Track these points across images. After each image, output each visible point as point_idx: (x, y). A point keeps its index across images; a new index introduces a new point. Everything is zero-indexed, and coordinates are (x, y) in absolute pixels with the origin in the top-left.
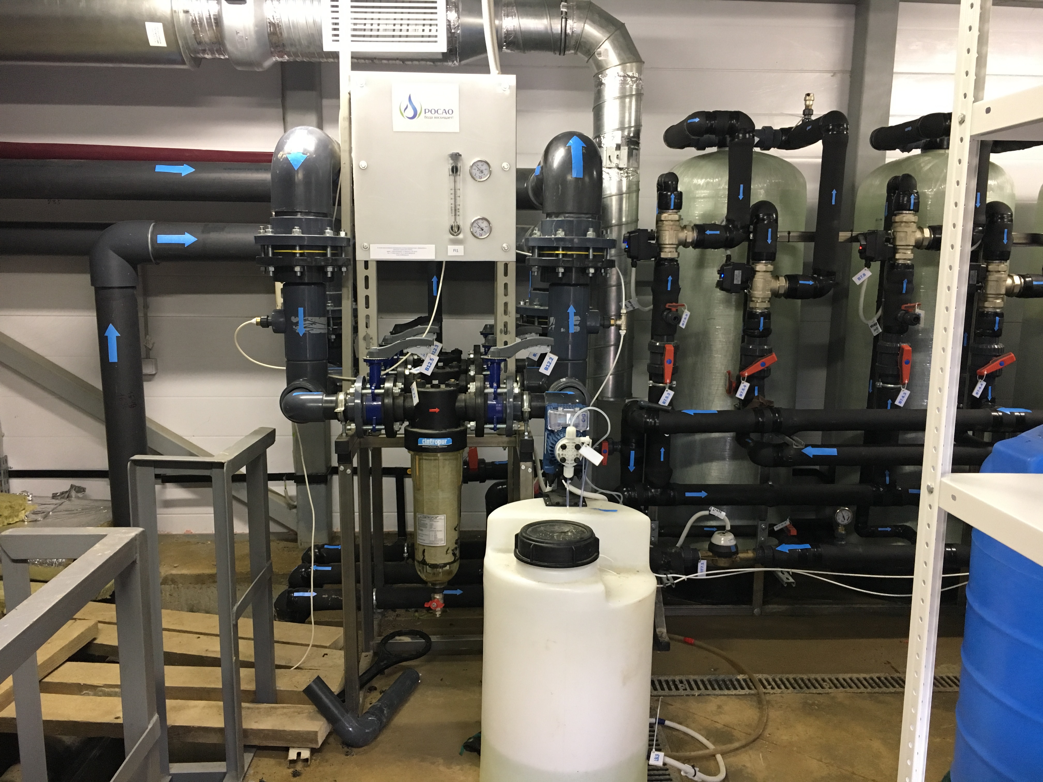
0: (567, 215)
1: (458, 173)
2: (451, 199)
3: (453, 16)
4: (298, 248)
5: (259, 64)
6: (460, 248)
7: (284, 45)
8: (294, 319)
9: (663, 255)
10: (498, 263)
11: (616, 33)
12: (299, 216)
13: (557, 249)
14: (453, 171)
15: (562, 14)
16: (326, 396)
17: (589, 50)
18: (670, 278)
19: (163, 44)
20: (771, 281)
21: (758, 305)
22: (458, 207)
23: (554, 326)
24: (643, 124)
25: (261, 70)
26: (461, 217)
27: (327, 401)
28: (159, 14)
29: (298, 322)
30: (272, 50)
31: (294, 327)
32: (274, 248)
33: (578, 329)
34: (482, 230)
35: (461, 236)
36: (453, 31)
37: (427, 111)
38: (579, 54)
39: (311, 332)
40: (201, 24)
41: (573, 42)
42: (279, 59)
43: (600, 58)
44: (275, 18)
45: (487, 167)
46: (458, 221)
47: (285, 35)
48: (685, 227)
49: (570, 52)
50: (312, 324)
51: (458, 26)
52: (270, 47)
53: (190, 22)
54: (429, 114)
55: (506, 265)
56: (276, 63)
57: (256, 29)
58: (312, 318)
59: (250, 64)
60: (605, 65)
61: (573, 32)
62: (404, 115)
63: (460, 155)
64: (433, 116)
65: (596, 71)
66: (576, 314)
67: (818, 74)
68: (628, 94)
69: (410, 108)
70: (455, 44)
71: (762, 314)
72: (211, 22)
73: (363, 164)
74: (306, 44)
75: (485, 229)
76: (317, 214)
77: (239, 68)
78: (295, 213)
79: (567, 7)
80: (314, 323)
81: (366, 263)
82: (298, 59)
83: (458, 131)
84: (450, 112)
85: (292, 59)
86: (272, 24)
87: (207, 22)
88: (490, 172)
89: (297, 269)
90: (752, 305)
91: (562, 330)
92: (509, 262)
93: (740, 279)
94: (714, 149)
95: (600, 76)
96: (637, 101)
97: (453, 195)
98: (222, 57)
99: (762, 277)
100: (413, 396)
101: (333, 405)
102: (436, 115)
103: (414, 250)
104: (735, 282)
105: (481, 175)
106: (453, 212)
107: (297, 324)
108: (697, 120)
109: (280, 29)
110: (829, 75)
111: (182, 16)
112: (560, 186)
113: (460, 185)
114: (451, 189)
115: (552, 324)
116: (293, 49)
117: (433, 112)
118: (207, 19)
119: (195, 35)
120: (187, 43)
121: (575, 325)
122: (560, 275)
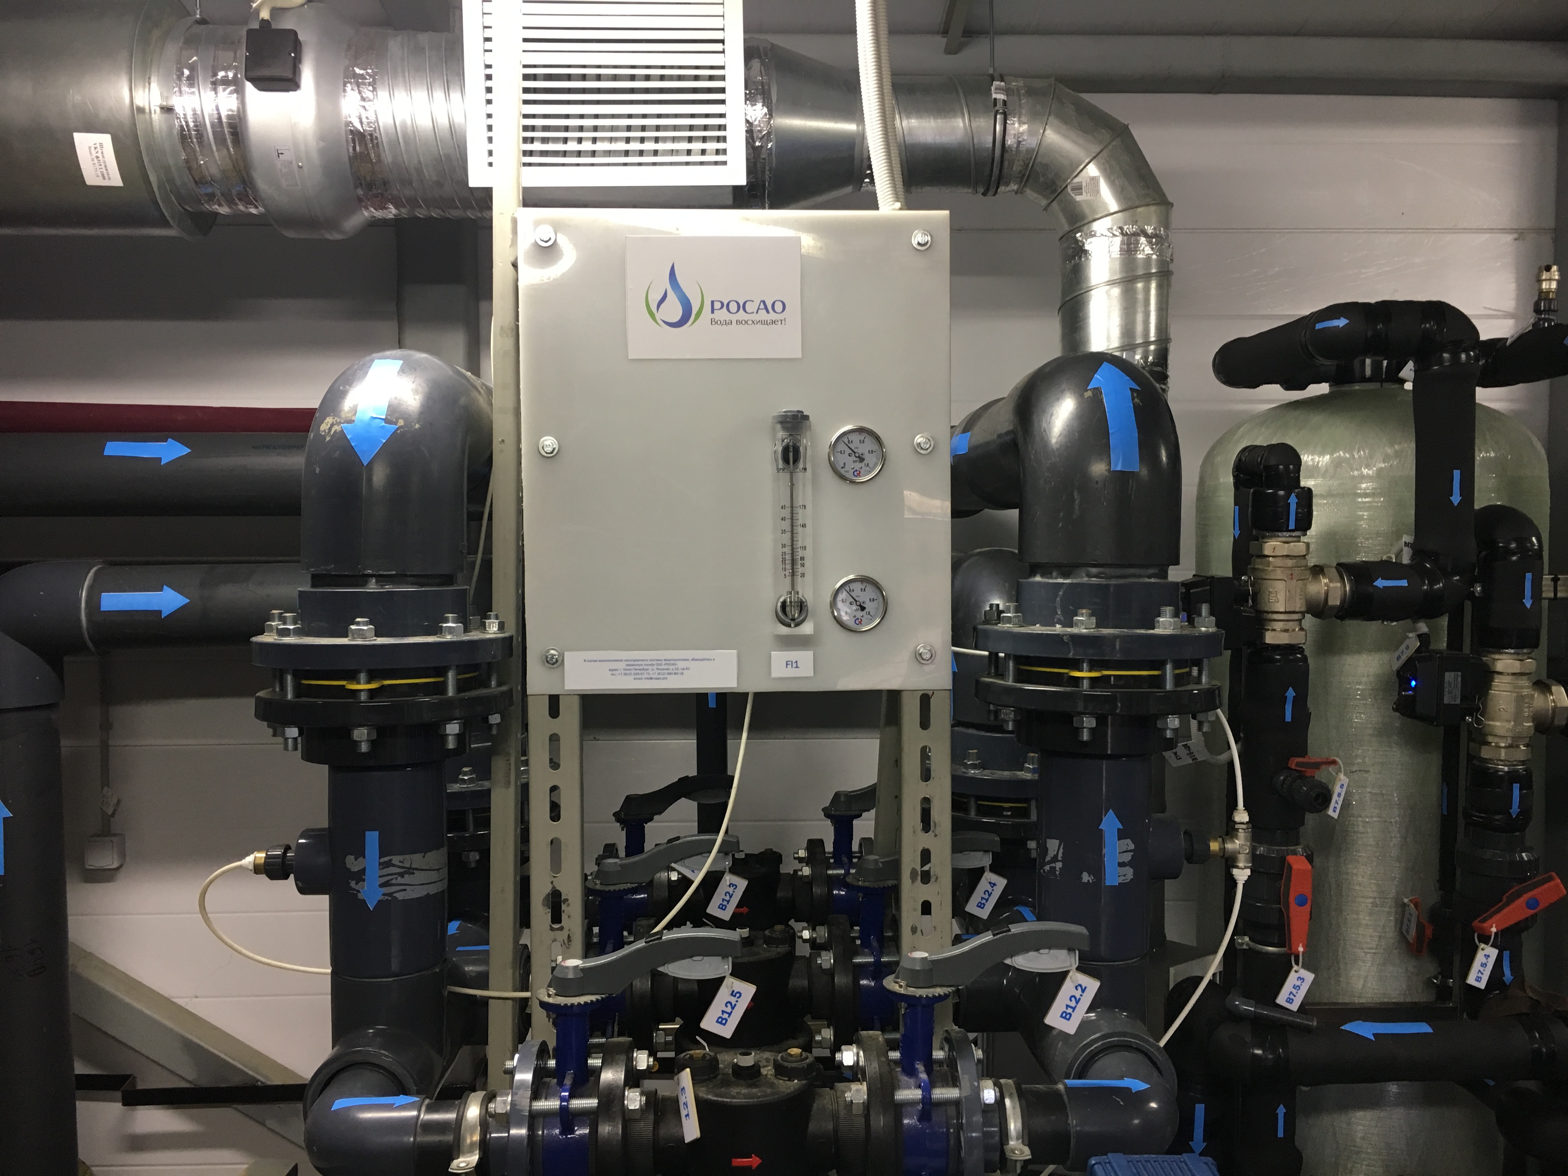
0: (1094, 570)
1: (801, 465)
2: (784, 532)
3: (758, 112)
4: (363, 676)
5: (332, 224)
6: (805, 657)
7: (385, 183)
8: (353, 864)
9: (1270, 638)
10: (904, 695)
11: (1114, 143)
12: (372, 587)
13: (1076, 665)
14: (786, 460)
15: (995, 105)
16: (430, 1109)
17: (1054, 183)
18: (1291, 693)
19: (116, 180)
20: (1533, 696)
21: (1503, 754)
22: (800, 553)
23: (1059, 865)
24: (1172, 336)
25: (337, 236)
26: (809, 578)
27: (429, 1127)
28: (103, 115)
29: (363, 871)
30: (360, 192)
31: (353, 884)
32: (298, 675)
33: (1129, 873)
34: (863, 608)
35: (807, 628)
36: (758, 144)
37: (717, 305)
38: (1028, 192)
39: (400, 896)
40: (200, 135)
41: (1017, 167)
42: (379, 214)
43: (1078, 198)
44: (364, 120)
45: (875, 447)
46: (799, 588)
47: (388, 157)
48: (1318, 571)
49: (1008, 189)
50: (402, 875)
51: (769, 133)
52: (356, 187)
53: (175, 132)
54: (721, 315)
55: (925, 699)
56: (374, 224)
57: (322, 144)
58: (400, 858)
59: (310, 222)
60: (1087, 211)
61: (1019, 143)
62: (658, 316)
63: (806, 418)
64: (734, 318)
65: (1067, 228)
66: (1122, 835)
67: (1487, 236)
68: (1140, 272)
69: (673, 301)
70: (763, 172)
71: (1512, 777)
72: (223, 132)
73: (549, 442)
74: (435, 178)
75: (869, 606)
76: (420, 579)
77: (290, 234)
78: (363, 580)
79: (1007, 91)
80: (410, 871)
81: (554, 702)
82: (420, 213)
83: (799, 355)
84: (779, 307)
85: (404, 212)
86: (358, 136)
87: (214, 133)
88: (884, 458)
89: (361, 734)
90: (1485, 753)
91: (1086, 877)
92: (933, 691)
93: (1458, 692)
94: (1323, 388)
95: (1078, 235)
96: (1160, 287)
97: (788, 522)
98: (253, 211)
99: (1508, 687)
100: (683, 1113)
101: (450, 1138)
102: (741, 315)
103: (681, 665)
104: (1447, 700)
105: (858, 466)
106: (788, 567)
107: (360, 876)
108: (1342, 322)
109: (376, 146)
110: (1510, 238)
111: (157, 117)
112: (1076, 494)
113: (805, 495)
114: (783, 507)
115: (1055, 859)
116: (408, 192)
117: (733, 307)
118: (213, 125)
119: (187, 161)
120: (171, 181)
121: (1121, 865)
122: (1085, 736)
